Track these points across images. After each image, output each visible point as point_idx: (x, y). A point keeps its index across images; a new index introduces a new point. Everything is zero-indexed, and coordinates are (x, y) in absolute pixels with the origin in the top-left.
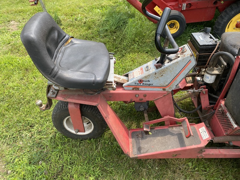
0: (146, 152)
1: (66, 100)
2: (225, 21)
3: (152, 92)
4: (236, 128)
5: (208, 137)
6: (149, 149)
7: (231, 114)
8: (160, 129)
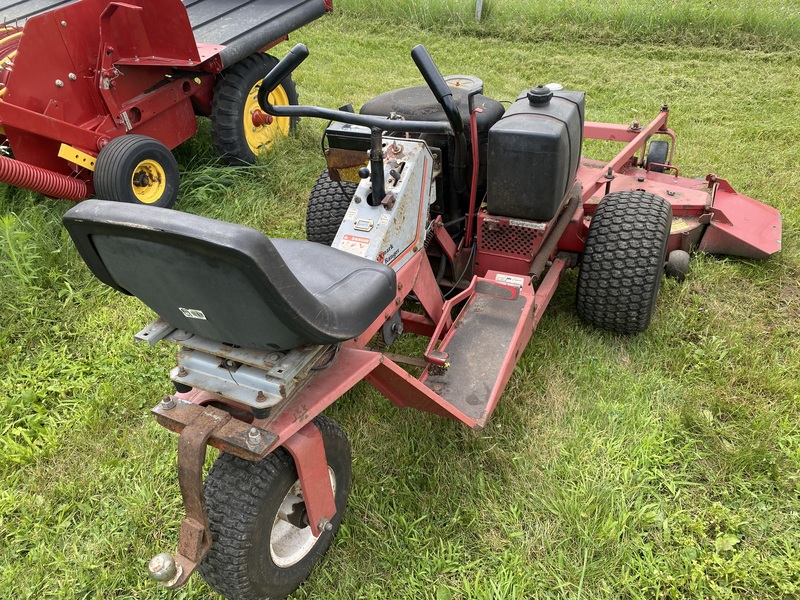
0: (489, 391)
1: (307, 417)
2: (237, 118)
3: (404, 269)
4: (546, 228)
5: (522, 279)
6: (484, 384)
7: (515, 217)
8: (446, 344)
